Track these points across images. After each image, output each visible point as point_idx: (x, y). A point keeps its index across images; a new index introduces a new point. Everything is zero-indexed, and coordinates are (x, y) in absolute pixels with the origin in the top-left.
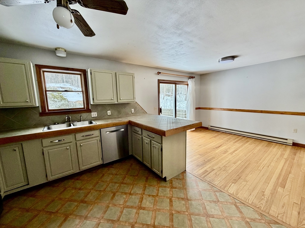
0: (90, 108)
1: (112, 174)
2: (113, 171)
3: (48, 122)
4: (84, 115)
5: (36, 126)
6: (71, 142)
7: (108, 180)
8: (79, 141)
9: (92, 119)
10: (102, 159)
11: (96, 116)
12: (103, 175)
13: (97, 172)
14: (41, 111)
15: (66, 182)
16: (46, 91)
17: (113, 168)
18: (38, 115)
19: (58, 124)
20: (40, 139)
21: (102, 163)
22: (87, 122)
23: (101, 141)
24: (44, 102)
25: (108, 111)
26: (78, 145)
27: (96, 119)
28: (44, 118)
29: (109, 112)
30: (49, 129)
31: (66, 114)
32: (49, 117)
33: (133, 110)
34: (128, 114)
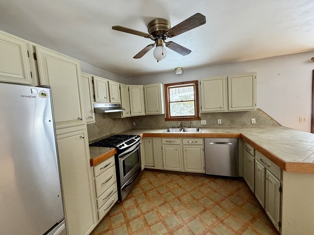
0: (200, 116)
1: (211, 189)
2: (213, 185)
3: (169, 126)
4: (195, 123)
5: (162, 128)
6: (179, 145)
7: (205, 192)
8: (185, 145)
9: (201, 126)
10: (205, 168)
11: (205, 124)
12: (202, 185)
13: (199, 179)
14: (166, 118)
16: (170, 102)
17: (215, 182)
18: (164, 120)
19: (175, 128)
20: (161, 138)
21: (204, 173)
22: (195, 129)
23: (204, 150)
24: (168, 111)
25: (218, 120)
26: (184, 149)
27: (204, 127)
28: (168, 122)
30: (168, 131)
31: (180, 120)
32: (170, 122)
33: (254, 120)
34: (246, 124)
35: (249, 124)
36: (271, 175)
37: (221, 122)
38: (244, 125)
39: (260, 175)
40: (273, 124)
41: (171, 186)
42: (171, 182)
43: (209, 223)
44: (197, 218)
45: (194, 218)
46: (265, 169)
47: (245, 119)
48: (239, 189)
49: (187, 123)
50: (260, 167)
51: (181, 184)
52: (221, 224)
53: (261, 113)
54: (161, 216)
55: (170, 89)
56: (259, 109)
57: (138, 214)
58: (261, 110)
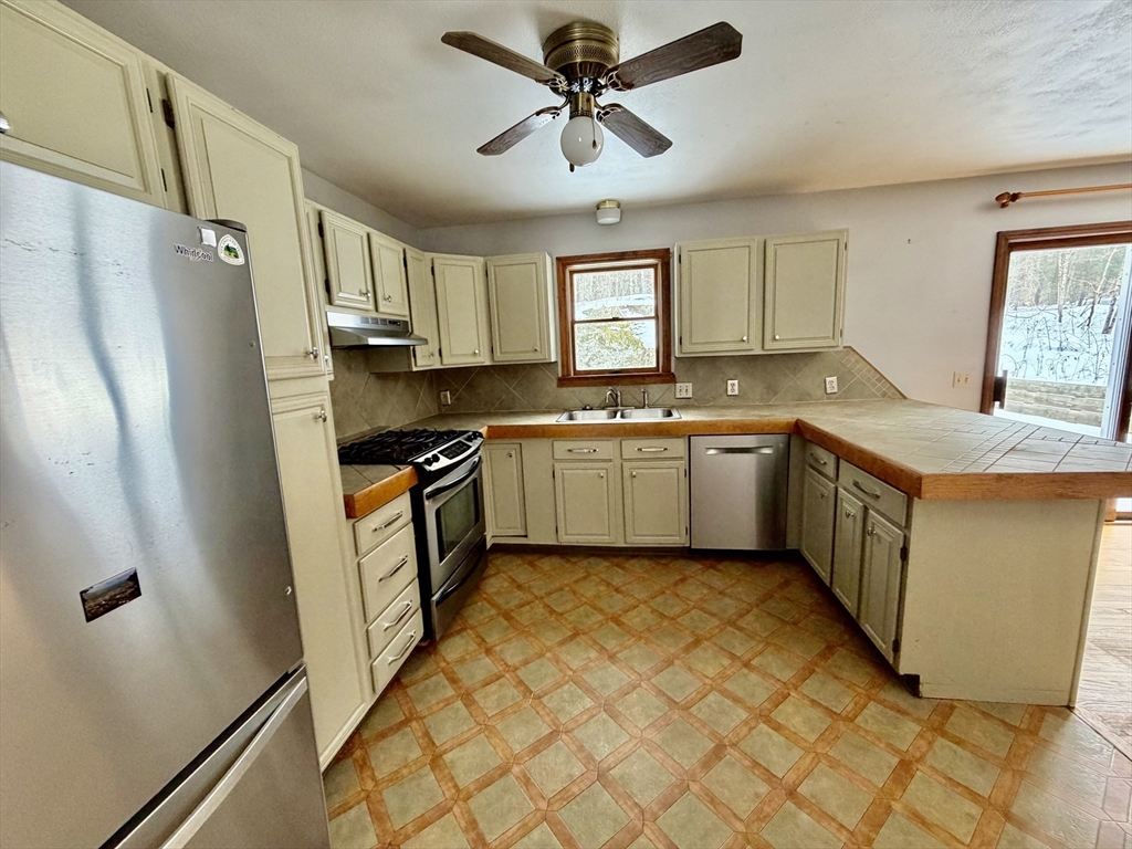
0: (673, 371)
1: (711, 588)
2: (716, 578)
3: (570, 404)
4: (656, 391)
5: (549, 411)
6: (610, 460)
7: (694, 598)
8: (630, 460)
9: (675, 402)
10: (689, 531)
11: (690, 396)
12: (683, 580)
13: (671, 565)
14: (560, 375)
15: (592, 560)
16: (574, 322)
17: (719, 570)
18: (555, 384)
19: (591, 409)
20: (551, 440)
21: (688, 545)
22: (659, 412)
23: (689, 473)
24: (567, 351)
25: (730, 382)
26: (627, 474)
27: (686, 404)
28: (567, 392)
29: (733, 385)
30: (571, 418)
31: (608, 384)
32: (575, 389)
33: (832, 383)
34: (809, 395)
35: (820, 393)
36: (879, 522)
37: (736, 388)
38: (803, 398)
39: (850, 530)
40: (884, 395)
41: (589, 590)
42: (585, 578)
43: (711, 671)
44: (677, 662)
45: (670, 663)
46: (866, 509)
47: (806, 379)
48: (787, 583)
49: (634, 392)
50: (851, 505)
51: (617, 581)
52: (745, 671)
53: (854, 358)
54: (571, 669)
55: (575, 276)
56: (850, 347)
57: (496, 671)
58: (854, 351)
